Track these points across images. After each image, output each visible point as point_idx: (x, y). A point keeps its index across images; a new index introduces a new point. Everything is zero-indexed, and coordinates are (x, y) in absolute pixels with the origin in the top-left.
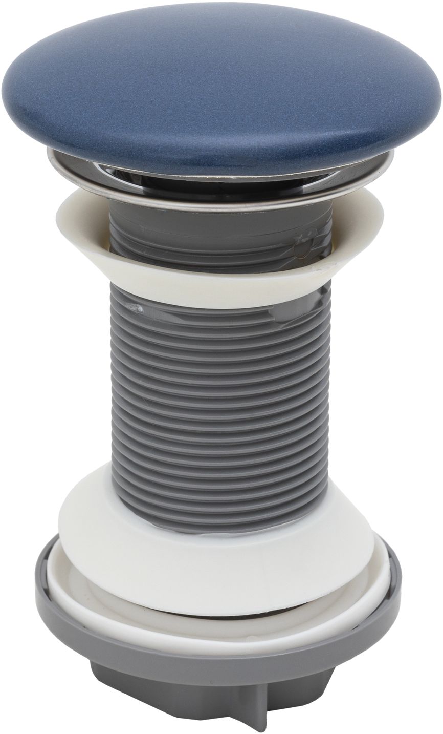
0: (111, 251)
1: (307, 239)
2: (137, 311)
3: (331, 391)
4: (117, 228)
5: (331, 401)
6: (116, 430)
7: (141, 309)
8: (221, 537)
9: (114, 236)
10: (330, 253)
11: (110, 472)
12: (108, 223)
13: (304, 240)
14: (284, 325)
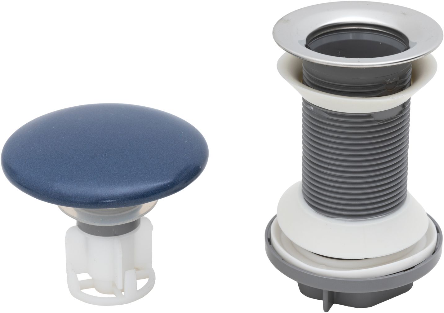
0: (303, 83)
1: (393, 81)
2: (311, 109)
3: (409, 151)
4: (307, 72)
5: (410, 155)
6: (304, 168)
7: (312, 108)
8: (346, 221)
9: (305, 75)
10: (410, 85)
11: (301, 187)
12: (302, 68)
13: (391, 82)
14: (380, 122)
